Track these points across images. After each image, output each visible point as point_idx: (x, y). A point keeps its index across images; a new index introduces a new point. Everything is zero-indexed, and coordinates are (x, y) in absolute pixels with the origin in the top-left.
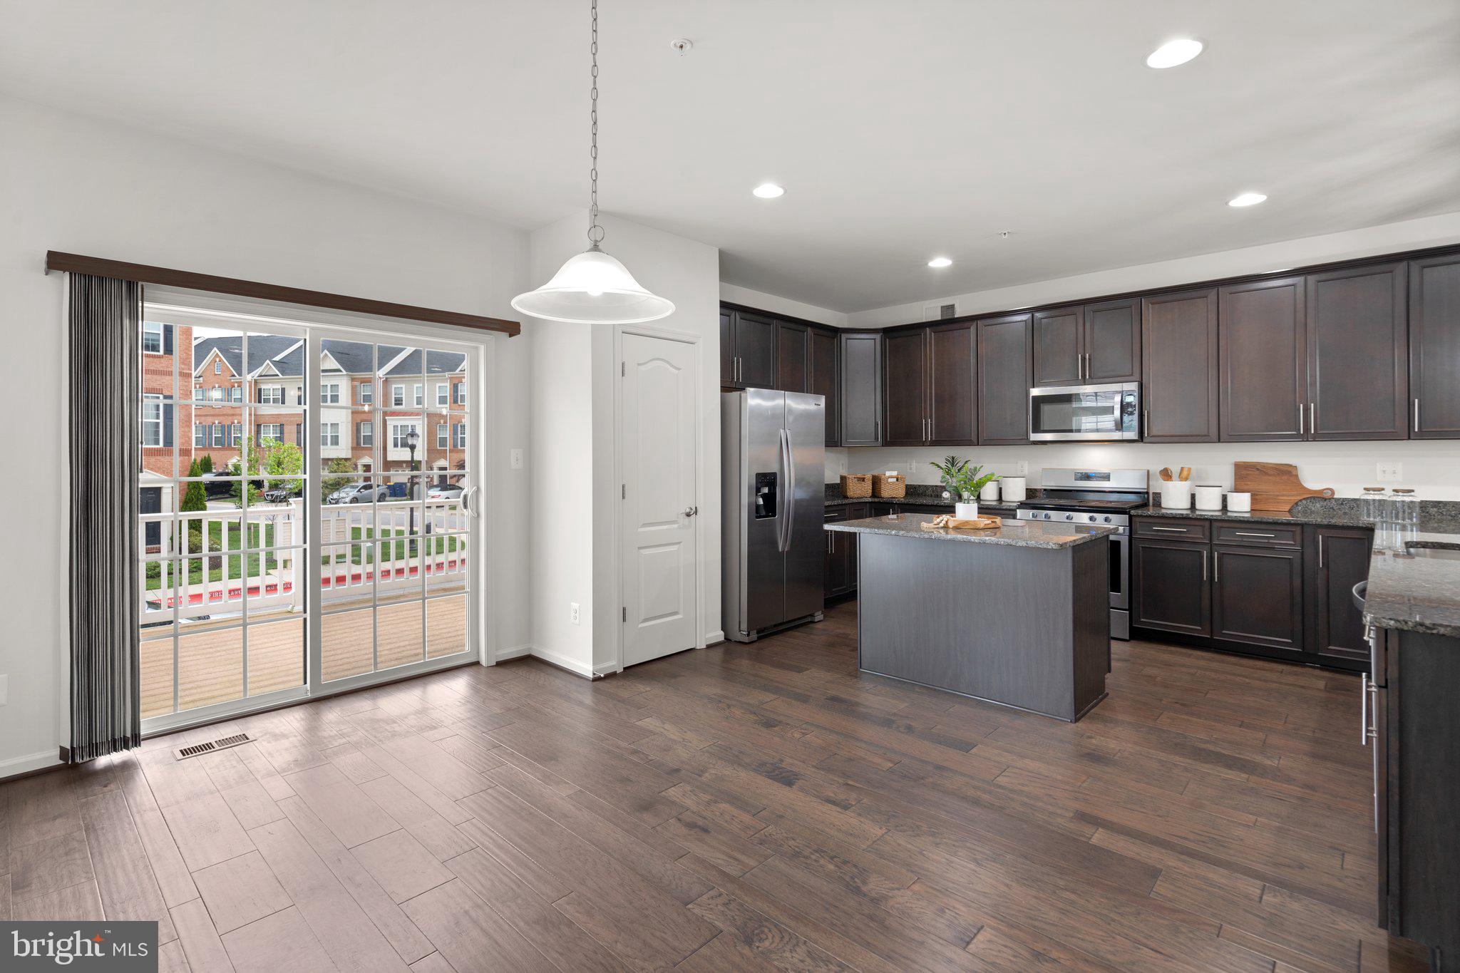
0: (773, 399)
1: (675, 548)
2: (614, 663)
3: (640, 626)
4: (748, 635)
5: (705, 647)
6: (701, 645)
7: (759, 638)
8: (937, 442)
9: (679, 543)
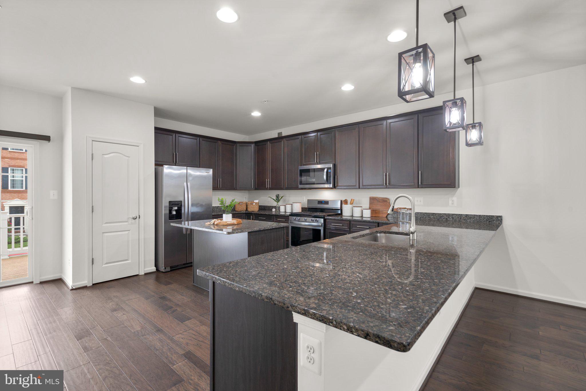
0: (179, 170)
1: (127, 232)
2: (86, 282)
3: (104, 266)
4: (165, 269)
5: (144, 274)
6: (142, 273)
7: (171, 271)
8: (272, 189)
9: (129, 230)
